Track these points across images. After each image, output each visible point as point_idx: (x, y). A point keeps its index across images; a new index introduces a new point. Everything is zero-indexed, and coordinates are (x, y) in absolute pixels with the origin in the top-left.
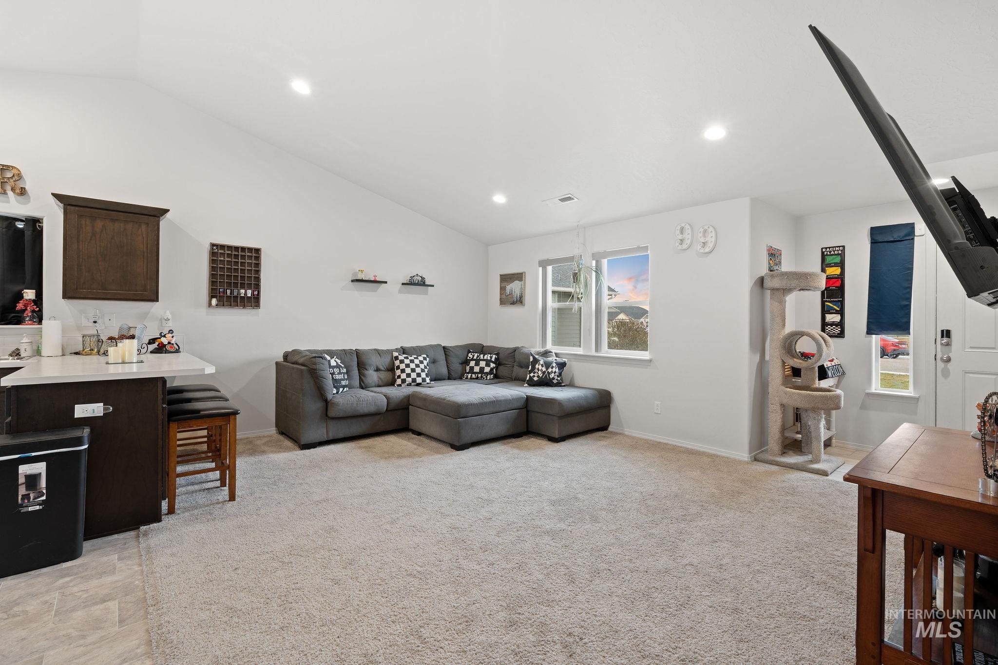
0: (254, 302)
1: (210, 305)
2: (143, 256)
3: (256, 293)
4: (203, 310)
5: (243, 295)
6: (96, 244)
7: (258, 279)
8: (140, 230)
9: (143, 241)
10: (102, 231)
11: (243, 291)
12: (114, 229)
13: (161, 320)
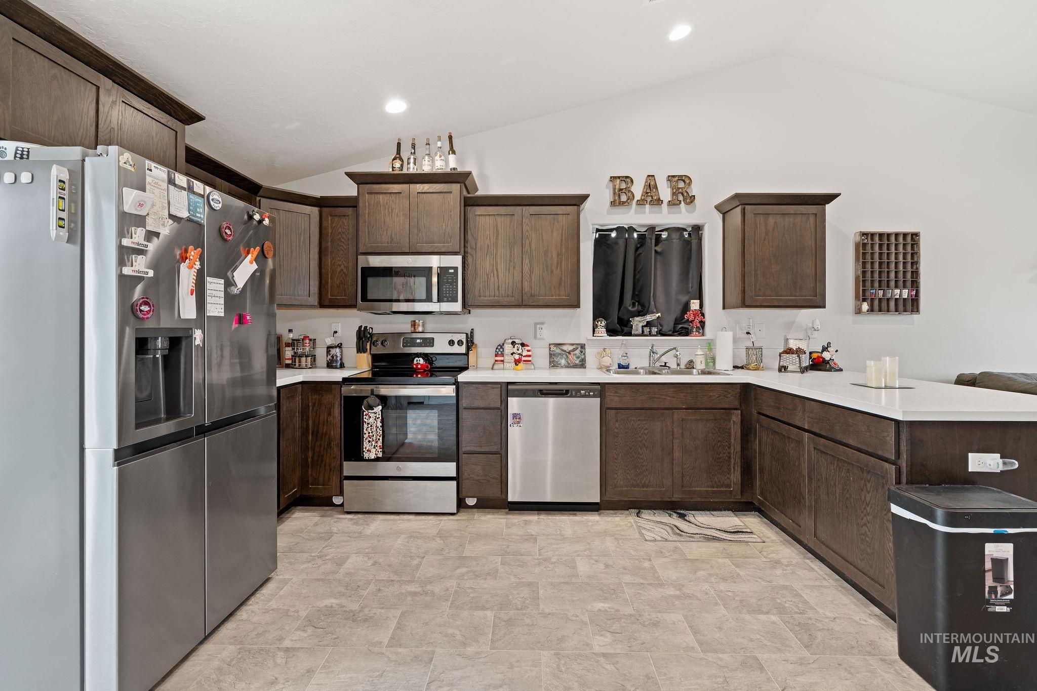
0: (912, 305)
1: (859, 311)
2: (812, 254)
3: (914, 293)
4: (850, 318)
5: (898, 297)
6: (769, 245)
7: (916, 274)
8: (808, 223)
9: (812, 235)
10: (774, 229)
11: (897, 291)
12: (784, 225)
13: (806, 330)
